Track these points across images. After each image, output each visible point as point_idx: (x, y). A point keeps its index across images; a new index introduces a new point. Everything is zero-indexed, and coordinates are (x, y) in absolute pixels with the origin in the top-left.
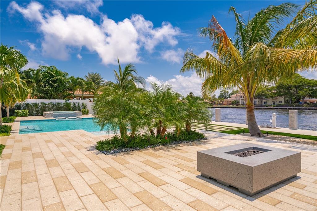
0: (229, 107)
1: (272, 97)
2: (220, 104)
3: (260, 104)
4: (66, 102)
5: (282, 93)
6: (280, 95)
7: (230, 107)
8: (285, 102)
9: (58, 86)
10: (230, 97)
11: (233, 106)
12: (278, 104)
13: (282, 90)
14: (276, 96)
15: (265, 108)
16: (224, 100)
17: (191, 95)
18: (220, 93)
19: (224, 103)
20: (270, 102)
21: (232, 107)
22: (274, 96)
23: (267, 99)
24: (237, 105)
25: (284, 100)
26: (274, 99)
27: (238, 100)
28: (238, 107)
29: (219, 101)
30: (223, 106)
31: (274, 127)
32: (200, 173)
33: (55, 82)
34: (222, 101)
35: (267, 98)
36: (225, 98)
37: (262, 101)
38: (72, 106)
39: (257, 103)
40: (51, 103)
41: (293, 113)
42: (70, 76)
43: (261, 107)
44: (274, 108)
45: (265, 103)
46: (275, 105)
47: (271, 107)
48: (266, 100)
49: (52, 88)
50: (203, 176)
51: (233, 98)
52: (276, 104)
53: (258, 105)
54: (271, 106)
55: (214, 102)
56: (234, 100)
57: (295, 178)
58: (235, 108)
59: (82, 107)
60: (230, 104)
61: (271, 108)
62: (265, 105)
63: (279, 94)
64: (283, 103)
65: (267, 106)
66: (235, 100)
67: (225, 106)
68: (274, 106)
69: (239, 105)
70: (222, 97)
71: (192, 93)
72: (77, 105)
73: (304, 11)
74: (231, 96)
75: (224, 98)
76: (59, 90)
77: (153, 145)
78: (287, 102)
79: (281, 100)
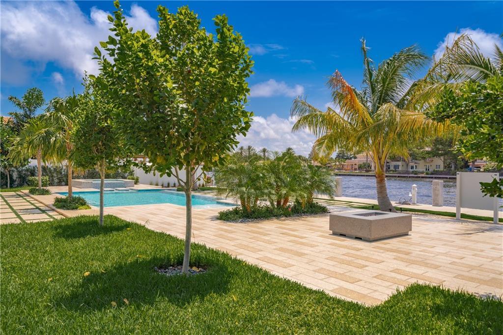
0: (354, 174)
1: (424, 158)
2: (340, 169)
3: (404, 169)
5: (440, 152)
6: (439, 155)
7: (356, 174)
8: (445, 167)
10: (355, 158)
11: (361, 172)
12: (434, 170)
13: (440, 147)
14: (430, 157)
15: (413, 177)
16: (345, 162)
19: (345, 167)
20: (421, 167)
21: (359, 174)
22: (427, 156)
23: (416, 161)
24: (367, 171)
25: (444, 164)
26: (428, 161)
27: (368, 162)
28: (369, 174)
29: (337, 163)
30: (343, 172)
31: (414, 204)
32: (331, 231)
34: (343, 163)
35: (416, 159)
36: (348, 158)
37: (407, 165)
39: (400, 168)
41: (437, 184)
43: (406, 175)
44: (428, 176)
45: (412, 167)
46: (430, 172)
47: (423, 175)
48: (415, 163)
50: (334, 234)
51: (362, 159)
52: (431, 170)
53: (402, 171)
54: (422, 173)
55: (329, 165)
56: (362, 163)
57: (407, 235)
58: (364, 176)
60: (355, 169)
61: (422, 177)
62: (413, 171)
63: (434, 154)
64: (442, 169)
65: (415, 174)
66: (364, 163)
67: (347, 172)
68: (427, 174)
69: (371, 171)
70: (343, 158)
74: (357, 156)
75: (346, 159)
77: (276, 216)
78: (448, 166)
79: (439, 163)
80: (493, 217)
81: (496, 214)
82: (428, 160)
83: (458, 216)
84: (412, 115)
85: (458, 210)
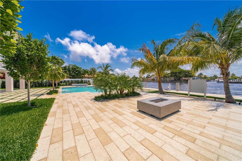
1: (169, 77)
3: (164, 80)
4: (81, 80)
8: (174, 79)
9: (78, 73)
10: (151, 77)
12: (171, 80)
13: (173, 74)
17: (134, 77)
19: (148, 80)
20: (168, 79)
24: (154, 81)
27: (154, 78)
29: (146, 79)
31: (170, 90)
32: (138, 109)
33: (76, 71)
38: (84, 81)
39: (162, 80)
40: (75, 80)
41: (178, 84)
42: (83, 69)
44: (170, 82)
45: (166, 80)
48: (166, 78)
49: (75, 74)
50: (140, 111)
54: (168, 81)
55: (144, 79)
57: (178, 111)
59: (88, 82)
60: (151, 80)
63: (172, 76)
64: (173, 80)
67: (149, 81)
70: (148, 77)
72: (86, 81)
73: (181, 41)
76: (78, 75)
77: (118, 98)
78: (175, 79)
79: (173, 78)
80: (204, 95)
81: (205, 95)
82: (170, 78)
83: (189, 95)
84: (173, 58)
85: (189, 93)
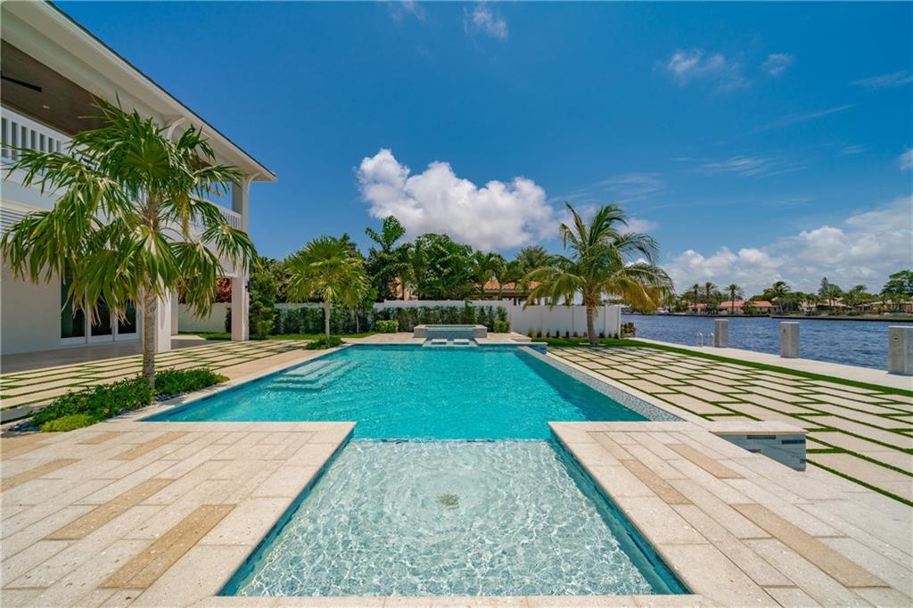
2: (895, 312)
4: (467, 306)
9: (452, 273)
17: (779, 288)
18: (889, 280)
30: (901, 316)
33: (445, 265)
38: (477, 313)
40: (437, 308)
42: (474, 252)
49: (439, 277)
59: (497, 316)
71: (782, 283)
72: (486, 312)
75: (910, 294)
76: (453, 280)
